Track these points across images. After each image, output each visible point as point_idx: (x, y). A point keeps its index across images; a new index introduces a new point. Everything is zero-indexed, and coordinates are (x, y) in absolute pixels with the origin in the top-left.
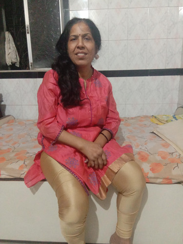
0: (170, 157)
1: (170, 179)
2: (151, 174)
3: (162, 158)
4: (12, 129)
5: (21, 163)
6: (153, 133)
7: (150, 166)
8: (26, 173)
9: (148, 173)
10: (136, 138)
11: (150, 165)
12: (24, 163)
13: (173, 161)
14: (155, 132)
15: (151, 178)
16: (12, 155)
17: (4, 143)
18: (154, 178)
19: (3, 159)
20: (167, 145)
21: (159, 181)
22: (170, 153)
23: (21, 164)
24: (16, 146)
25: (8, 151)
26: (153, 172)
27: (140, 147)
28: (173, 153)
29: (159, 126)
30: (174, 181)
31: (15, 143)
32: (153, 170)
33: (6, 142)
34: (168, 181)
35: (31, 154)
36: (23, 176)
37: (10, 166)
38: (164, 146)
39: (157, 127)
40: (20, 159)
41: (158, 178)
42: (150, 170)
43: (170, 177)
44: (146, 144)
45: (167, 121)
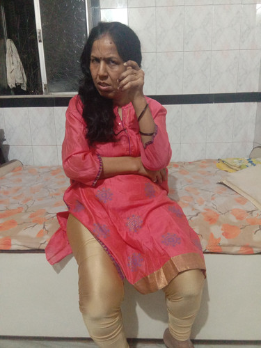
0: (248, 217)
1: (251, 247)
2: (224, 241)
3: (237, 218)
4: (20, 180)
5: (39, 227)
6: (221, 183)
7: (222, 230)
8: (47, 243)
9: (220, 239)
10: (199, 191)
11: (221, 227)
12: (44, 227)
13: (253, 223)
14: (224, 182)
15: (224, 246)
16: (25, 217)
17: (11, 200)
18: (229, 246)
19: (13, 223)
20: (242, 201)
21: (236, 249)
22: (249, 212)
23: (39, 230)
24: (29, 203)
25: (19, 210)
26: (226, 238)
27: (205, 203)
28: (252, 211)
29: (229, 174)
30: (256, 250)
31: (27, 200)
32: (226, 235)
33: (15, 198)
34: (248, 251)
35: (52, 215)
36: (43, 247)
37: (24, 233)
38: (239, 201)
39: (228, 176)
40: (37, 222)
41: (234, 246)
42: (223, 234)
43: (251, 244)
44: (213, 199)
45: (240, 167)
